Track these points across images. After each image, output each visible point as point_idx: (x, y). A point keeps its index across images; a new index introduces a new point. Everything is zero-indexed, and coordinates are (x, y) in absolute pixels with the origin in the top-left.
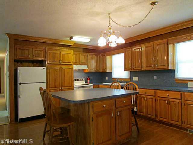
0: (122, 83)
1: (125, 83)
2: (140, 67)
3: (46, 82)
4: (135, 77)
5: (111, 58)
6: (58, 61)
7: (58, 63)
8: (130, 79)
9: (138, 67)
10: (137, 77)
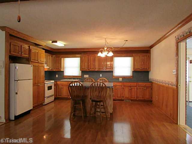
0: (75, 79)
1: (78, 79)
2: (94, 68)
3: (32, 78)
4: (86, 75)
5: (64, 60)
6: (37, 59)
7: (37, 61)
8: (82, 76)
9: (92, 69)
10: (87, 75)
